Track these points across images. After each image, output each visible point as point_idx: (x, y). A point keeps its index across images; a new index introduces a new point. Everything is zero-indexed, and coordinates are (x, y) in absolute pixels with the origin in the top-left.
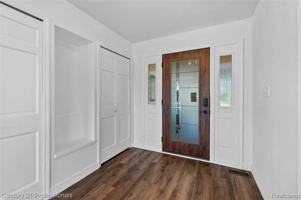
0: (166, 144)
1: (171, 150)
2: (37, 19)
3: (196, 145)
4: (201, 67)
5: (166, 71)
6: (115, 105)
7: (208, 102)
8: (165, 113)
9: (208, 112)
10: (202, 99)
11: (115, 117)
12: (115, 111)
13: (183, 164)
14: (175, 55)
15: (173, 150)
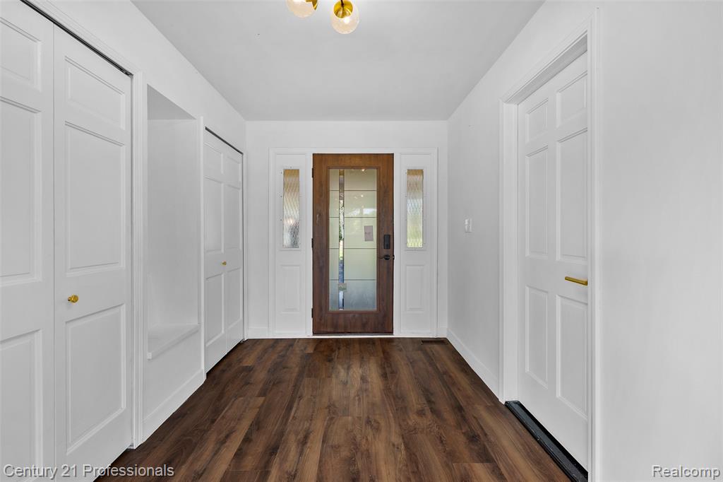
0: (321, 320)
1: (329, 330)
2: (121, 69)
3: (371, 313)
4: (381, 183)
5: (321, 185)
6: (223, 251)
7: (391, 242)
8: (319, 263)
9: (391, 258)
10: (382, 236)
11: (223, 275)
12: (225, 263)
13: (357, 346)
14: (337, 158)
15: (332, 330)
